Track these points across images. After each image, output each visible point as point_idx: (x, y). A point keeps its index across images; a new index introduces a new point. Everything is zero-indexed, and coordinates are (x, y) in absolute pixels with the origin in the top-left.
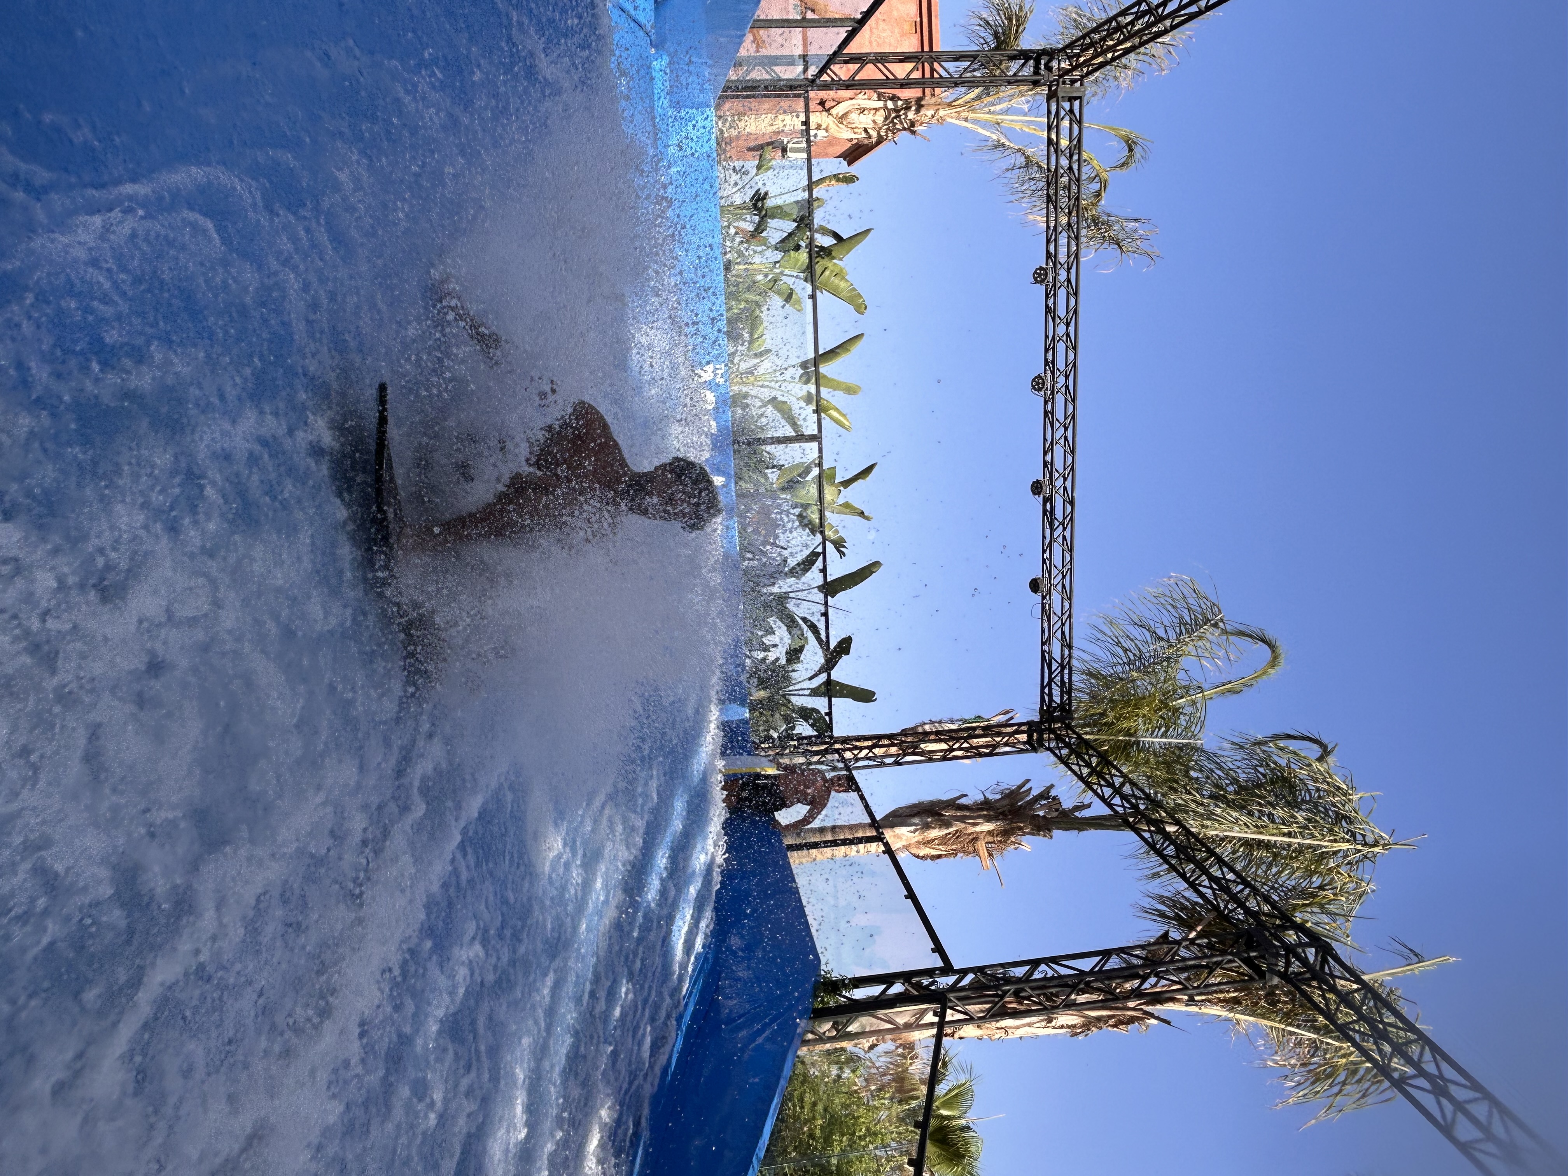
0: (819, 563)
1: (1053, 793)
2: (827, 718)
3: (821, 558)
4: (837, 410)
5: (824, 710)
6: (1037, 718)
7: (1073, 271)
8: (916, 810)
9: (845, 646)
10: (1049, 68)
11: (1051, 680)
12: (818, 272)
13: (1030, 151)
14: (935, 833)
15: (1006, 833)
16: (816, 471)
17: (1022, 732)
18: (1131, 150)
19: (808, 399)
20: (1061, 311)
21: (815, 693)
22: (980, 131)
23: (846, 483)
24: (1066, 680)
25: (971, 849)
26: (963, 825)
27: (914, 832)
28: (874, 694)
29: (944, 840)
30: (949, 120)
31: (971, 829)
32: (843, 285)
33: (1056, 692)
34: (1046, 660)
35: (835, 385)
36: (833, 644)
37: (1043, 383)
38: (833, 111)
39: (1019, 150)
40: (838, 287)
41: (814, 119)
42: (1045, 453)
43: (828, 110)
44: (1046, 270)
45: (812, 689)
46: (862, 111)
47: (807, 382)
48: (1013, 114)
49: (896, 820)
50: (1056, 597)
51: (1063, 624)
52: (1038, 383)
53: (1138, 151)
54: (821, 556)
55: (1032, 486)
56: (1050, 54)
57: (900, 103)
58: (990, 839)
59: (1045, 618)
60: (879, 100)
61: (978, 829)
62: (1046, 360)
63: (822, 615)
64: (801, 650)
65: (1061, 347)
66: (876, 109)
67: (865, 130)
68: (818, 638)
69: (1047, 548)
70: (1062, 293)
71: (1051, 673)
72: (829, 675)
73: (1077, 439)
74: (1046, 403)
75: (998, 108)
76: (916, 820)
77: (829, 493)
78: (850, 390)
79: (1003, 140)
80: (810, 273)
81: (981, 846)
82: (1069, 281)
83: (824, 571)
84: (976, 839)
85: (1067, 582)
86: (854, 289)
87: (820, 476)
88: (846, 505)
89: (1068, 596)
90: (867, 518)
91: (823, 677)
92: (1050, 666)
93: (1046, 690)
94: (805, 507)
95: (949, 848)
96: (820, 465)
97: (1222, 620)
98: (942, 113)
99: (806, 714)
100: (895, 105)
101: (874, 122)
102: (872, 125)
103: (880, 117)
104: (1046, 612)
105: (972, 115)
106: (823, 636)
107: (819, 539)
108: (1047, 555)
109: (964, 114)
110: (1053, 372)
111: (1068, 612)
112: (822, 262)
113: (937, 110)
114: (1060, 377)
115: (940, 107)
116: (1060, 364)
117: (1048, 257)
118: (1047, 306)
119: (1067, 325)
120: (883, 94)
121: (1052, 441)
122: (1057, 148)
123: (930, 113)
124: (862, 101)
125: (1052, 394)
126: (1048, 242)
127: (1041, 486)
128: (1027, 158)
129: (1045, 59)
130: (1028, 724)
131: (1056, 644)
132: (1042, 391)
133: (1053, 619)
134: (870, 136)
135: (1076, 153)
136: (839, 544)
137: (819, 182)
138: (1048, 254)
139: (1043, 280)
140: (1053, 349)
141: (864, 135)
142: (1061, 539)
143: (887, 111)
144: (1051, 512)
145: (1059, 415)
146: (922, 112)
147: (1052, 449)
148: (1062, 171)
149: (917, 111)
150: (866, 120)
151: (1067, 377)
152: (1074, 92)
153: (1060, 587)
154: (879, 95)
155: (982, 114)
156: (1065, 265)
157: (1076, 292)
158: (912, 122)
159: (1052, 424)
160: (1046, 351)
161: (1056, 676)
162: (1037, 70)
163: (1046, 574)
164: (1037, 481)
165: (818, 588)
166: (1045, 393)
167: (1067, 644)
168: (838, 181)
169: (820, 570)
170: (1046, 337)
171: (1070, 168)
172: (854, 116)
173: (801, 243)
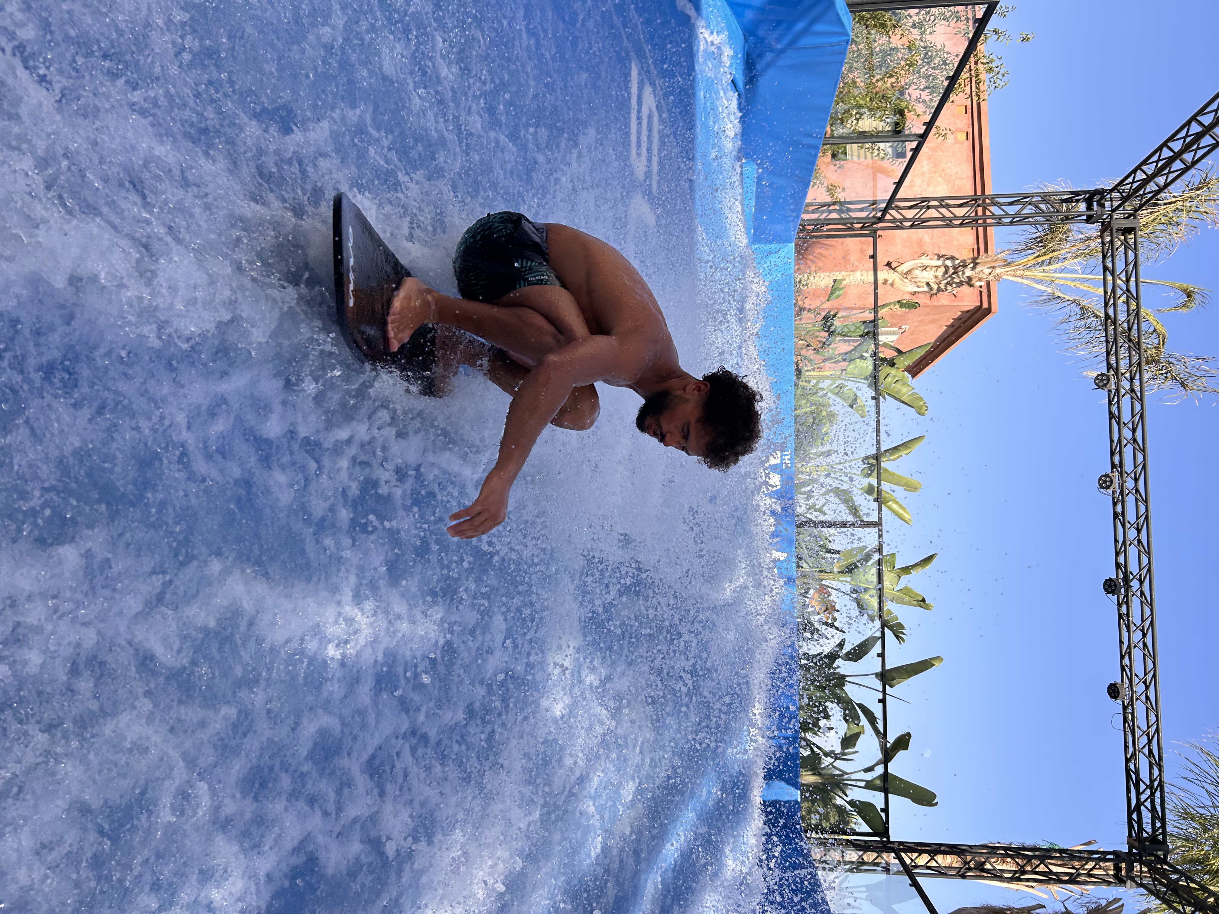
0: (877, 648)
2: (883, 815)
3: (879, 643)
4: (897, 503)
5: (880, 806)
7: (1137, 382)
9: (903, 742)
10: (1102, 206)
11: (1139, 804)
12: (881, 379)
13: (1084, 303)
16: (876, 556)
17: (1109, 860)
18: (1189, 296)
19: (870, 490)
20: (1126, 417)
21: (870, 785)
22: (1035, 285)
23: (906, 570)
24: (1159, 808)
28: (934, 796)
30: (1002, 277)
32: (904, 390)
33: (1147, 817)
34: (1132, 778)
35: (897, 481)
36: (891, 738)
37: (1111, 482)
38: (899, 269)
39: (1074, 301)
40: (899, 392)
41: (882, 276)
42: (1117, 554)
43: (894, 269)
44: (1108, 377)
45: (867, 782)
46: (925, 268)
47: (869, 475)
48: (1066, 273)
50: (1140, 708)
51: (1150, 741)
53: (1198, 298)
54: (880, 641)
55: (1105, 584)
56: (1101, 193)
57: (957, 262)
59: (1128, 729)
60: (939, 259)
62: (1113, 463)
63: (880, 701)
64: (856, 736)
65: (1128, 451)
66: (938, 267)
67: (928, 284)
68: (876, 730)
69: (1126, 653)
70: (1126, 401)
71: (1138, 793)
72: (886, 768)
73: (1152, 539)
74: (1115, 504)
75: (1052, 267)
77: (888, 578)
78: (910, 487)
79: (1057, 293)
80: (875, 381)
82: (1132, 390)
83: (882, 655)
85: (1151, 693)
86: (914, 394)
87: (879, 562)
88: (906, 591)
89: (1153, 707)
90: (927, 608)
91: (880, 770)
92: (1137, 787)
93: (1135, 816)
94: (865, 591)
96: (880, 550)
98: (998, 271)
99: (863, 809)
100: (953, 262)
101: (936, 277)
102: (934, 280)
103: (940, 272)
104: (1128, 724)
105: (1026, 273)
106: (880, 727)
107: (878, 622)
108: (1126, 661)
109: (1020, 273)
110: (1121, 474)
111: (1155, 726)
112: (885, 369)
113: (994, 268)
114: (1129, 479)
115: (997, 264)
116: (1128, 466)
117: (1109, 366)
118: (1110, 413)
119: (1134, 430)
120: (943, 256)
121: (1124, 542)
122: (1113, 273)
123: (987, 271)
124: (925, 261)
125: (1122, 493)
126: (1108, 353)
127: (1115, 585)
128: (1082, 309)
129: (1097, 198)
130: (1114, 853)
131: (1143, 762)
132: (1110, 491)
133: (1138, 733)
134: (931, 289)
135: (1133, 279)
136: (898, 630)
137: (884, 306)
138: (1108, 364)
139: (1105, 385)
140: (1120, 452)
141: (926, 289)
142: (1141, 645)
143: (947, 268)
144: (1128, 615)
145: (1131, 516)
146: (979, 268)
147: (1125, 551)
148: (1119, 292)
149: (973, 268)
150: (929, 276)
151: (1136, 480)
152: (1128, 224)
153: (1143, 698)
154: (939, 257)
155: (1037, 273)
156: (1128, 375)
157: (1141, 400)
158: (970, 279)
159: (1123, 525)
160: (1112, 454)
161: (1146, 800)
162: (1089, 208)
163: (1126, 680)
164: (1110, 580)
165: (877, 675)
166: (1114, 492)
167: (1157, 763)
168: (901, 307)
169: (878, 655)
170: (1112, 441)
171: (1128, 290)
172: (917, 272)
173: (865, 355)
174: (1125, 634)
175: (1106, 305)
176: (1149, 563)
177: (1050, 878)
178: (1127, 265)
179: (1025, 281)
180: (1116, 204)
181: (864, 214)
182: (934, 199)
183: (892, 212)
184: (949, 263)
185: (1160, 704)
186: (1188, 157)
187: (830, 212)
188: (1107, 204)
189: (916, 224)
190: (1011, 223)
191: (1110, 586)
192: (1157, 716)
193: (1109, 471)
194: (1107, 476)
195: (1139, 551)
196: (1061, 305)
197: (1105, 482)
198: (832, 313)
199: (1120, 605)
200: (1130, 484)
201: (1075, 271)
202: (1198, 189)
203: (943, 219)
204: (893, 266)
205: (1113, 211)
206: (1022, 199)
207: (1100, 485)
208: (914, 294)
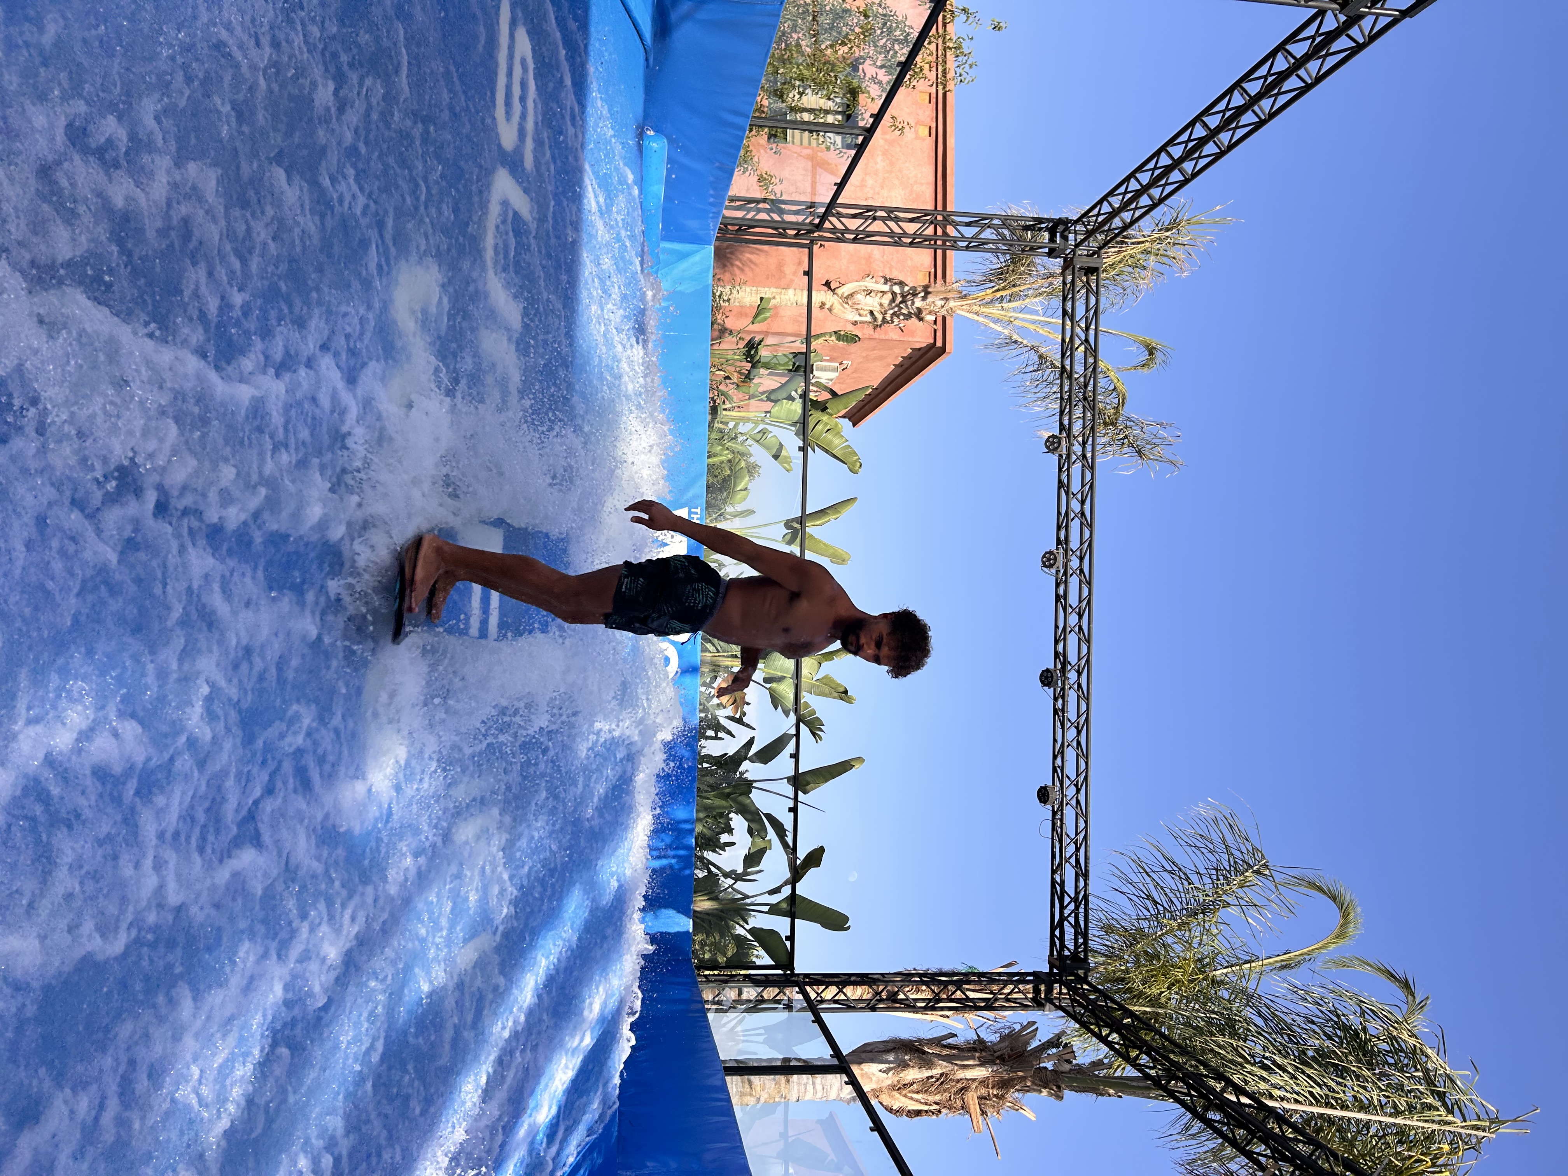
0: (791, 748)
1: (1064, 1040)
2: (788, 943)
3: (793, 741)
5: (784, 932)
6: (1046, 969)
7: (1089, 447)
8: (890, 1046)
9: (815, 858)
10: (1065, 238)
11: (1062, 919)
12: (811, 426)
13: (1042, 350)
14: (913, 1074)
15: (1005, 1084)
17: (1028, 982)
18: (1151, 354)
20: (1075, 487)
21: (774, 910)
22: (992, 325)
25: (959, 1103)
26: (950, 1067)
27: (887, 1071)
28: (846, 919)
29: (925, 1086)
30: (959, 312)
31: (961, 1074)
32: (838, 442)
33: (1069, 932)
34: (1057, 891)
35: (823, 549)
36: (802, 854)
37: (1055, 559)
38: (839, 291)
39: (1032, 348)
40: (830, 443)
41: (817, 297)
42: (1056, 642)
43: (833, 291)
44: (1060, 439)
45: (772, 906)
46: (869, 293)
47: (791, 541)
48: (1027, 313)
49: (863, 1056)
50: (1069, 813)
51: (1078, 849)
52: (1049, 559)
53: (1159, 356)
54: (794, 739)
55: (1041, 675)
56: (1065, 223)
57: (906, 289)
58: (983, 1092)
59: (1056, 837)
60: (885, 283)
61: (970, 1074)
62: (1058, 539)
63: (790, 810)
64: (762, 852)
65: (1075, 525)
66: (884, 293)
67: (872, 313)
68: (785, 845)
69: (1058, 753)
70: (1076, 468)
71: (1062, 908)
72: (794, 889)
73: (1093, 626)
74: (1058, 585)
75: (1012, 305)
76: (891, 1057)
78: (839, 558)
79: (1015, 337)
80: (803, 427)
81: (972, 1098)
82: (1084, 456)
83: (795, 756)
84: (964, 1089)
85: (1082, 796)
86: (849, 446)
88: (827, 681)
89: (1083, 813)
90: (849, 700)
91: (787, 891)
92: (1061, 900)
93: (1057, 933)
94: (780, 679)
95: (931, 1099)
97: (1266, 866)
98: (952, 304)
99: (765, 938)
100: (902, 289)
101: (881, 305)
102: (878, 308)
103: (886, 299)
104: (1057, 832)
105: (984, 310)
106: (790, 840)
107: (793, 717)
108: (1059, 761)
109: (976, 308)
110: (1066, 551)
111: (1083, 833)
112: (816, 415)
113: (947, 299)
114: (1074, 558)
115: (950, 295)
116: (1074, 544)
117: (1062, 427)
118: (1060, 481)
119: (1083, 502)
120: (891, 280)
121: (1064, 629)
122: (1072, 319)
123: (940, 303)
124: (869, 284)
125: (1065, 573)
126: (1062, 412)
127: (1052, 677)
128: (1041, 357)
129: (1061, 228)
130: (1034, 974)
131: (1069, 873)
132: (1053, 571)
133: (1066, 840)
134: (875, 319)
135: (1093, 327)
136: (815, 726)
137: (818, 336)
138: (1061, 424)
139: (1056, 449)
140: (1067, 527)
141: (869, 318)
142: (1075, 744)
143: (894, 294)
144: (1063, 711)
145: (1073, 600)
146: (930, 299)
147: (1065, 639)
148: (1077, 342)
149: (924, 298)
150: (872, 303)
151: (1081, 559)
152: (1091, 263)
153: (1074, 802)
154: (886, 281)
155: (995, 310)
156: (1080, 439)
157: (1092, 468)
158: (920, 310)
159: (1065, 609)
160: (1059, 528)
161: (1069, 915)
162: (1052, 239)
163: (1057, 783)
164: (1048, 670)
165: (789, 779)
166: (1057, 572)
167: (1083, 874)
168: (838, 339)
169: (792, 756)
170: (1059, 513)
171: (1087, 340)
172: (860, 297)
173: (793, 393)
174: (1059, 731)
175: (1063, 355)
176: (1089, 652)
177: (967, 1005)
178: (1087, 311)
179: (981, 319)
180: (1080, 237)
181: (800, 218)
182: (882, 208)
183: (834, 220)
184: (897, 289)
185: (1090, 809)
186: (1156, 192)
187: (759, 211)
188: (1071, 236)
189: (861, 237)
190: (967, 248)
191: (1047, 678)
192: (1086, 822)
193: (1054, 548)
194: (1051, 553)
195: (1079, 639)
196: (1019, 351)
197: (1049, 560)
198: (757, 339)
199: (1056, 699)
200: (1075, 563)
201: (1035, 312)
202: (1167, 230)
203: (892, 234)
204: (833, 286)
205: (1077, 246)
206: (981, 220)
207: (1044, 563)
208: (855, 323)
